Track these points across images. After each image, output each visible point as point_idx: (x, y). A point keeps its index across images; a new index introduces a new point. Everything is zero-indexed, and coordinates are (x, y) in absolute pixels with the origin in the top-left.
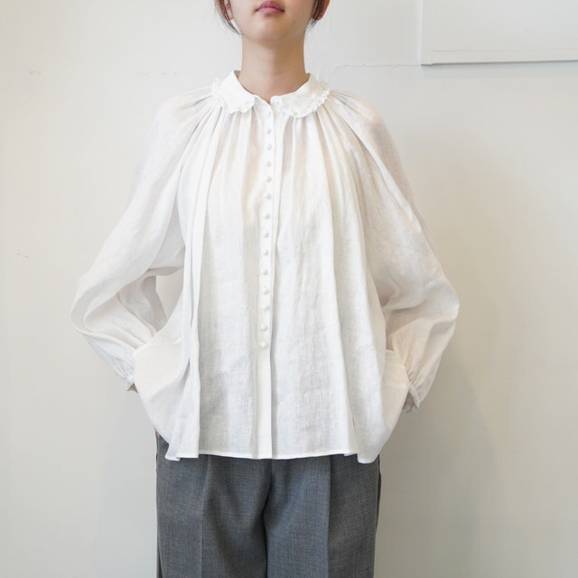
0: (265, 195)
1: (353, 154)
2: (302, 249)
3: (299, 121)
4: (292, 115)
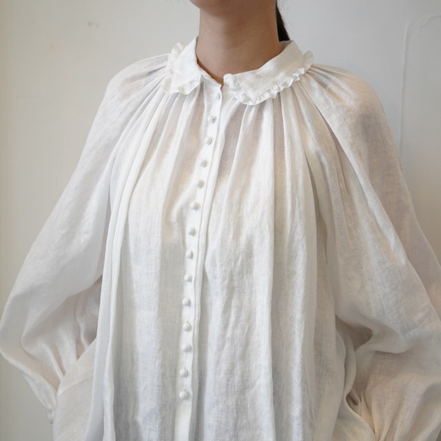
0: (192, 205)
1: (319, 157)
2: (231, 280)
3: (253, 109)
4: (244, 101)
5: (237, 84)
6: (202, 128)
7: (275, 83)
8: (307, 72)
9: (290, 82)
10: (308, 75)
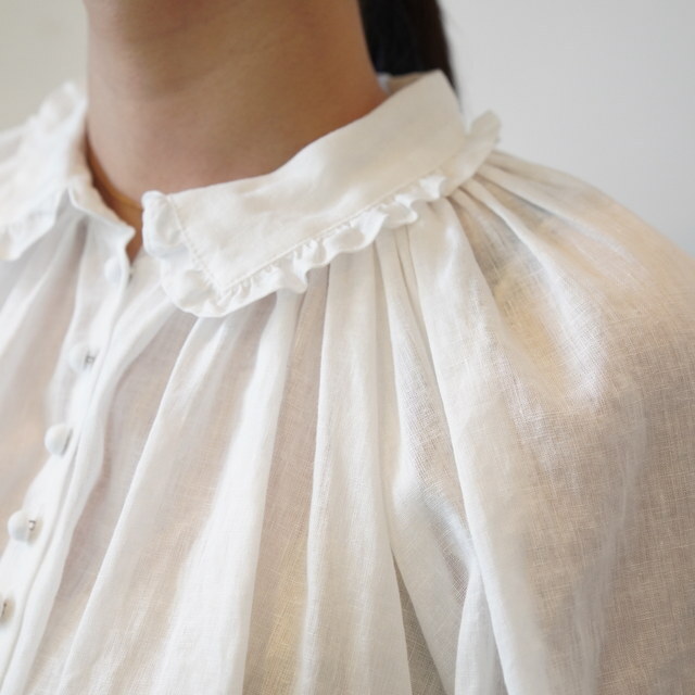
3: (222, 331)
4: (187, 301)
5: (169, 232)
6: (55, 388)
7: (314, 231)
8: (450, 199)
9: (371, 226)
10: (448, 206)
